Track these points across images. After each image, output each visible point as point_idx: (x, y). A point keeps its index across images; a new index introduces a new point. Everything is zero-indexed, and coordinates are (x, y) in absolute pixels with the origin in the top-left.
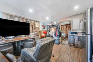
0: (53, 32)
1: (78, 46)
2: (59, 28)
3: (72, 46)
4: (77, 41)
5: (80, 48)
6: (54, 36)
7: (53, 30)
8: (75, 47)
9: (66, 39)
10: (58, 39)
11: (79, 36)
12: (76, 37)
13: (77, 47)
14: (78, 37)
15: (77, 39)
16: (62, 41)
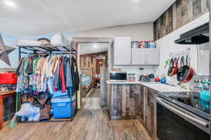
0: (50, 74)
1: (130, 114)
2: (74, 60)
3: (115, 117)
4: (127, 98)
5: (134, 119)
6: (51, 91)
7: (47, 69)
8: (122, 118)
9: (92, 90)
10: (68, 100)
11: (131, 85)
12: (124, 88)
13: (127, 117)
14: (128, 88)
15: (127, 93)
16: (84, 100)
